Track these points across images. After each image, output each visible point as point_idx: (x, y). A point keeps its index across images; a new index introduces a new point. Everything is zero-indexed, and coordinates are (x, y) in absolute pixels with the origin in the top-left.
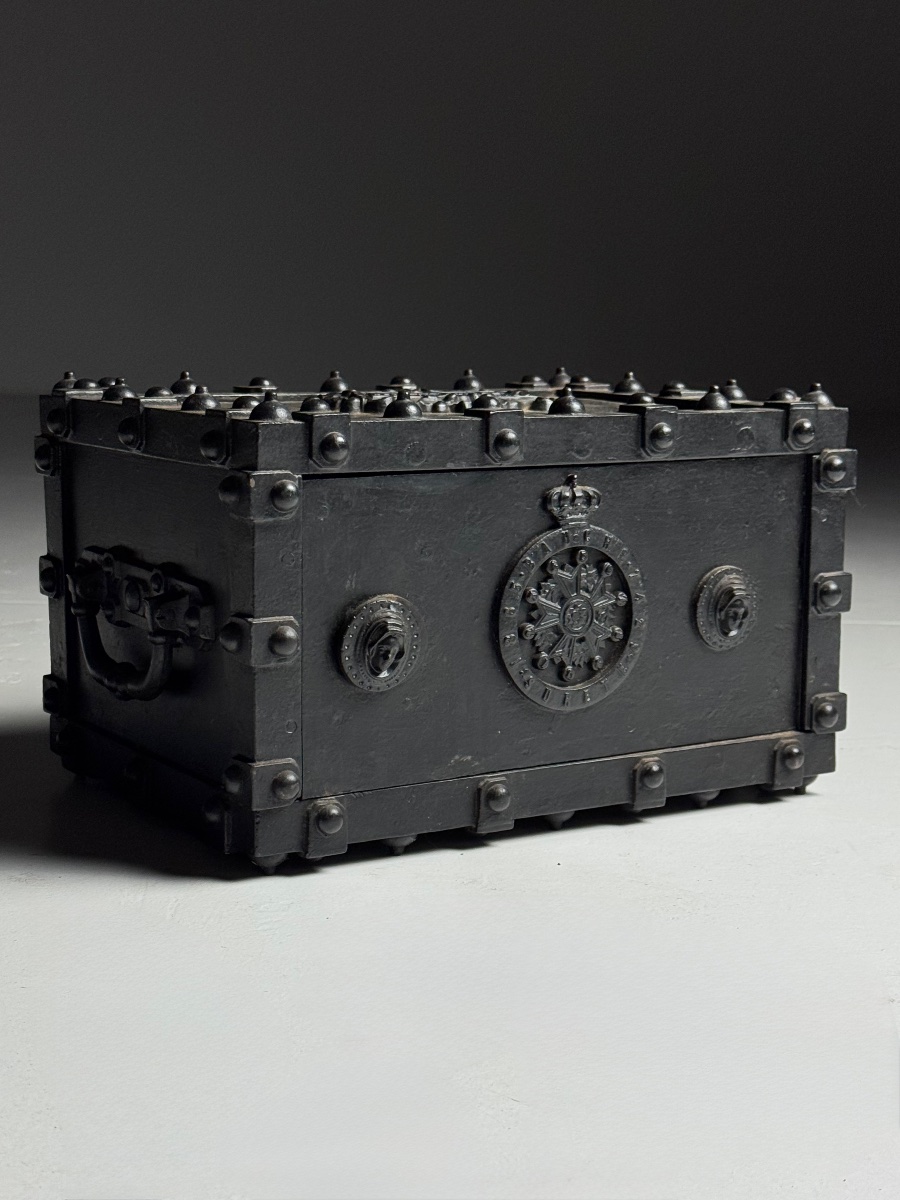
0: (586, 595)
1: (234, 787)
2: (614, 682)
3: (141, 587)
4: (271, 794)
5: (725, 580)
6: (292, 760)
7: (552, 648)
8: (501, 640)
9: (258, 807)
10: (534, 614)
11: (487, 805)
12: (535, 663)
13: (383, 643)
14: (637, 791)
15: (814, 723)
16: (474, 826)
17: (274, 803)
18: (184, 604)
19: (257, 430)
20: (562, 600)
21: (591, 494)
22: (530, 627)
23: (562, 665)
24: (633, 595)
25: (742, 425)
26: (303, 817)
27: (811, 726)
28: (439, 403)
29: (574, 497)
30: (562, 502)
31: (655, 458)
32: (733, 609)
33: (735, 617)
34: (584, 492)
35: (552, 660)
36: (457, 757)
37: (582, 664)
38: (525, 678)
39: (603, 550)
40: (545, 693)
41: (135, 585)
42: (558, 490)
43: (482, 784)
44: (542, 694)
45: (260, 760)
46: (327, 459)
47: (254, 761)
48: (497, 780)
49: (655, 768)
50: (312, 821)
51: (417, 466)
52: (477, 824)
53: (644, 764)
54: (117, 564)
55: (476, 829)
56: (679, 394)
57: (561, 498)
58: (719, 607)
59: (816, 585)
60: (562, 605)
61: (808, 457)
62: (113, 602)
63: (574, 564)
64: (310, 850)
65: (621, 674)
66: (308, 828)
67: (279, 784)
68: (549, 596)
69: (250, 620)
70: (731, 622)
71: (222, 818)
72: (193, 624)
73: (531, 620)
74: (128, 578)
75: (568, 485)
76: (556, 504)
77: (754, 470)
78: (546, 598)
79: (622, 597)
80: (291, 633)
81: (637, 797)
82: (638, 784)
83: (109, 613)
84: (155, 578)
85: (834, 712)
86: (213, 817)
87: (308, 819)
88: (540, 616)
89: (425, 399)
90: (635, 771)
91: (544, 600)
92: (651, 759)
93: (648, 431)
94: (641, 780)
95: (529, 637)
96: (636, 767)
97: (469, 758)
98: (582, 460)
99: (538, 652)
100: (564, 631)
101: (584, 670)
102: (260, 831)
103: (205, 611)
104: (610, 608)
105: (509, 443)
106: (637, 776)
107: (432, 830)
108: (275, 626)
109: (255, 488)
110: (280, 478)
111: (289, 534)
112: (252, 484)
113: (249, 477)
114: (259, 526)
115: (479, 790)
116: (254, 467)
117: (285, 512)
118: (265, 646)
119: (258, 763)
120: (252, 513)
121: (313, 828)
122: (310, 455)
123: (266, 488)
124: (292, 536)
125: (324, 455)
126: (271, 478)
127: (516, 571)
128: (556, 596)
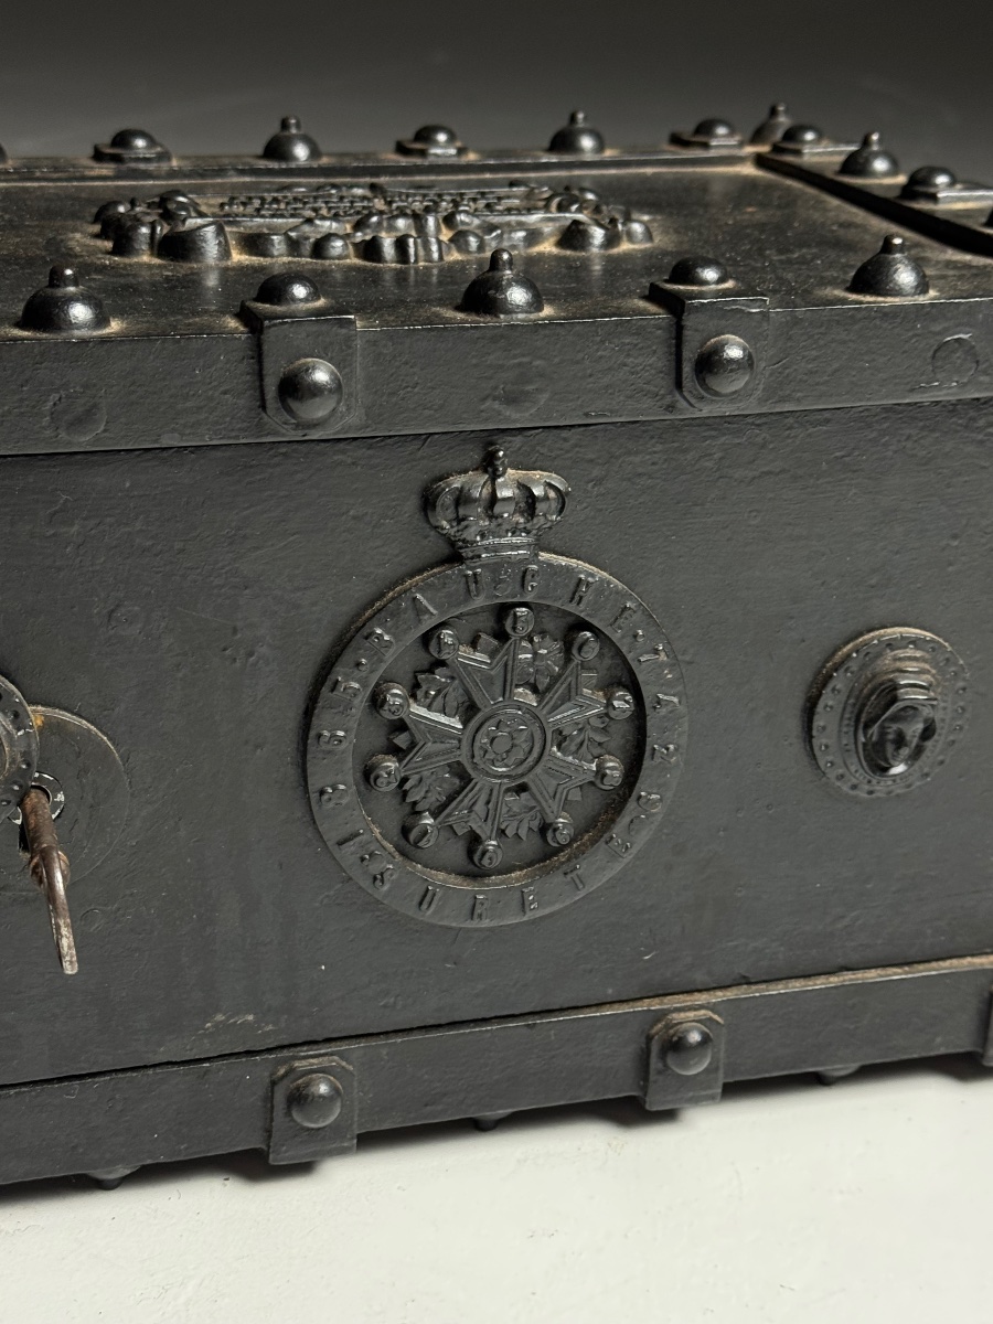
0: (532, 700)
2: (599, 870)
5: (887, 660)
7: (444, 806)
10: (401, 740)
11: (288, 1113)
14: (653, 1077)
16: (264, 1148)
20: (469, 710)
21: (538, 491)
23: (474, 840)
24: (647, 692)
25: (946, 331)
28: (329, 237)
29: (493, 500)
30: (462, 512)
31: (706, 410)
32: (895, 727)
33: (900, 741)
34: (525, 489)
36: (220, 1017)
37: (523, 833)
38: (375, 868)
39: (571, 608)
40: (425, 898)
42: (457, 482)
43: (282, 1070)
44: (417, 899)
48: (325, 1062)
49: (695, 1037)
51: (83, 441)
52: (268, 1146)
53: (669, 1026)
57: (462, 498)
58: (863, 719)
60: (465, 723)
63: (502, 636)
65: (615, 856)
70: (890, 748)
73: (396, 751)
75: (486, 471)
76: (450, 513)
77: (981, 423)
78: (429, 708)
79: (623, 703)
81: (652, 1088)
82: (655, 1063)
88: (413, 744)
90: (649, 1039)
91: (423, 711)
92: (691, 1015)
93: (690, 354)
94: (663, 1054)
96: (654, 1031)
97: (251, 1018)
98: (517, 417)
99: (415, 813)
100: (473, 774)
101: (531, 844)
104: (597, 723)
105: (316, 390)
106: (655, 1048)
107: (162, 1159)
115: (272, 1083)
127: (348, 657)
128: (452, 703)
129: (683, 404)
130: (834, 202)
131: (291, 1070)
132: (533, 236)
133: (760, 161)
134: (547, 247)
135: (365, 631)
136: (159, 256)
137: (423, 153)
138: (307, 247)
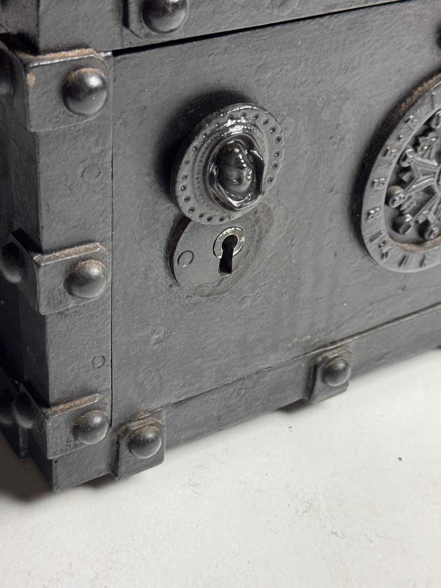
1: (26, 424)
4: (72, 438)
6: (98, 398)
7: (418, 209)
8: (364, 216)
9: (55, 455)
10: (405, 178)
11: (324, 380)
12: (396, 225)
16: (306, 398)
17: (76, 446)
20: (440, 156)
22: (398, 190)
23: (427, 224)
26: (113, 441)
35: (417, 222)
36: (295, 340)
38: (385, 250)
40: (403, 261)
43: (320, 359)
44: (400, 261)
45: (56, 404)
46: (153, 29)
47: (48, 406)
48: (336, 353)
50: (123, 447)
51: (286, 16)
52: (310, 396)
55: (308, 399)
60: (439, 163)
64: (120, 471)
66: (118, 452)
67: (82, 428)
68: (426, 155)
69: (36, 256)
73: (400, 183)
78: (422, 156)
80: (95, 270)
87: (118, 443)
88: (412, 179)
91: (419, 159)
95: (396, 205)
97: (309, 337)
99: (402, 215)
100: (436, 191)
102: (59, 469)
108: (74, 264)
109: (35, 87)
110: (76, 66)
111: (93, 139)
112: (31, 79)
113: (26, 67)
114: (47, 135)
115: (316, 367)
116: (34, 49)
117: (87, 117)
118: (62, 286)
119: (54, 409)
120: (33, 123)
121: (124, 452)
122: (126, 22)
123: (54, 85)
124: (97, 143)
125: (148, 23)
126: (64, 69)
127: (393, 136)
128: (434, 152)
131: (326, 357)
135: (406, 118)
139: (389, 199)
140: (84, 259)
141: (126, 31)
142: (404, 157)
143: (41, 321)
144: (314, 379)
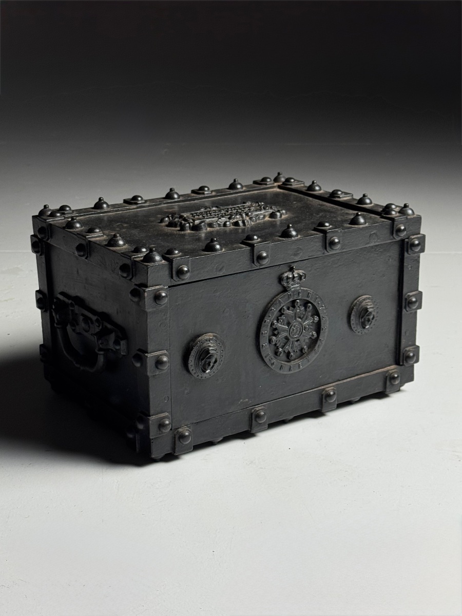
0: (300, 320)
1: (141, 427)
2: (313, 357)
3: (89, 321)
4: (158, 430)
5: (364, 303)
6: (167, 414)
7: (284, 346)
8: (261, 347)
9: (152, 436)
10: (276, 332)
11: (256, 420)
12: (276, 353)
13: (208, 358)
14: (324, 404)
15: (405, 361)
16: (250, 430)
17: (160, 434)
18: (112, 337)
19: (147, 269)
20: (288, 324)
21: (301, 274)
22: (274, 338)
23: (289, 353)
24: (321, 315)
25: (371, 232)
26: (173, 437)
27: (403, 363)
28: (226, 222)
29: (294, 277)
30: (288, 280)
31: (331, 253)
32: (368, 317)
33: (369, 320)
34: (298, 274)
35: (284, 351)
36: (241, 400)
37: (298, 351)
38: (272, 362)
39: (307, 299)
40: (281, 368)
41: (87, 320)
42: (286, 275)
43: (253, 411)
44: (280, 367)
45: (152, 415)
46: (180, 279)
47: (150, 416)
48: (260, 408)
49: (332, 393)
50: (177, 439)
51: (221, 274)
52: (251, 429)
53: (326, 391)
54: (76, 307)
55: (251, 431)
56: (339, 197)
57: (288, 278)
58: (361, 316)
59: (406, 299)
60: (288, 327)
61: (403, 241)
62: (75, 323)
63: (294, 307)
64: (176, 452)
65: (316, 353)
66: (175, 441)
67: (161, 426)
68: (283, 324)
69: (146, 355)
70: (366, 323)
71: (135, 437)
72: (118, 348)
73: (274, 335)
74: (83, 315)
75: (291, 271)
76: (286, 281)
77: (377, 249)
78: (281, 324)
79: (316, 319)
80: (165, 359)
81: (322, 407)
82: (324, 401)
83: (74, 328)
84: (97, 321)
85: (414, 355)
86: (131, 436)
87: (175, 438)
88: (278, 333)
89: (220, 220)
90: (322, 395)
91: (280, 325)
92: (330, 388)
94: (325, 399)
95: (274, 343)
96: (323, 393)
97: (247, 400)
98: (297, 259)
99: (278, 348)
100: (290, 338)
101: (299, 353)
102: (153, 446)
103: (123, 343)
104: (311, 324)
105: (264, 258)
106: (324, 397)
107: (230, 434)
108: (158, 356)
109: (147, 296)
110: (158, 290)
111: (163, 314)
112: (146, 294)
113: (144, 291)
114: (150, 312)
115: (252, 414)
116: (147, 287)
117: (161, 305)
118: (154, 365)
119: (152, 417)
120: (146, 308)
121: (177, 442)
122: (172, 277)
123: (152, 296)
124: (164, 315)
125: (178, 277)
126: (155, 291)
127: (267, 315)
128: (285, 323)
129: (326, 252)
130: (311, 199)
131: (255, 410)
132: (264, 216)
133: (279, 187)
134: (267, 219)
135: (271, 309)
136: (192, 230)
137: (203, 194)
138: (222, 225)
139: (270, 341)
140: (161, 355)
141: (172, 280)
142: (272, 324)
143: (147, 378)
144: (252, 419)
